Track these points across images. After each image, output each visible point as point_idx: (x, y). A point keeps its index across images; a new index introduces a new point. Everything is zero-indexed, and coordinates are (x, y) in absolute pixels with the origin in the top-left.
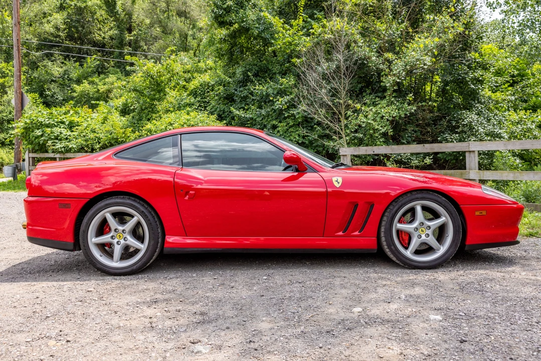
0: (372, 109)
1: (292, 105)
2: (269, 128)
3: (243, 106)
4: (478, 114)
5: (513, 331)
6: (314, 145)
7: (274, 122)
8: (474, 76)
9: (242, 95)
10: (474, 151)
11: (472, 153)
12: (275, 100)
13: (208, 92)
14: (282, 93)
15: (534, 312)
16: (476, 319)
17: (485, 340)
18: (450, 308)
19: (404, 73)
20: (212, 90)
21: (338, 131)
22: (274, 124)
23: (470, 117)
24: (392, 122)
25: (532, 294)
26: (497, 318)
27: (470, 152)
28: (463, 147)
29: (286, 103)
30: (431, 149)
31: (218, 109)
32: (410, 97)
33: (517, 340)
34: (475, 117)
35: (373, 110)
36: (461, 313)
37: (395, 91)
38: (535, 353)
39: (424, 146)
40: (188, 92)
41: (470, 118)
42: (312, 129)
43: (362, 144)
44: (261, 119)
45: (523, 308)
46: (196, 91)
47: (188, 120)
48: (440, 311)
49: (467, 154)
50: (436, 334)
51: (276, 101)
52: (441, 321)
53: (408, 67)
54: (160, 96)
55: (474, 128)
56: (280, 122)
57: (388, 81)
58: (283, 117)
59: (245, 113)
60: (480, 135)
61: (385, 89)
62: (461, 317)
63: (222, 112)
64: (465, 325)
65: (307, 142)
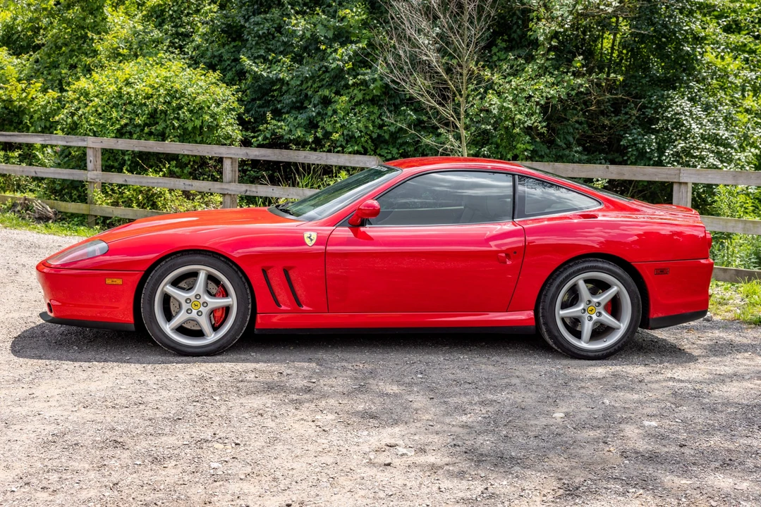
0: (511, 81)
1: (362, 61)
2: (316, 102)
3: (262, 52)
4: (691, 99)
5: (733, 437)
6: (399, 141)
7: (327, 92)
8: (691, 28)
9: (261, 32)
10: (686, 183)
11: (683, 186)
12: (329, 51)
13: (188, 14)
14: (343, 37)
15: (756, 419)
16: (693, 425)
17: (705, 445)
18: (664, 414)
19: (570, 17)
20: (197, 11)
21: (453, 122)
22: (325, 97)
23: (679, 103)
24: (544, 108)
25: (756, 401)
26: (716, 424)
27: (680, 183)
28: (670, 174)
29: (350, 58)
30: (619, 174)
31: (209, 54)
32: (579, 61)
33: (737, 445)
34: (687, 105)
35: (513, 83)
36: (677, 420)
37: (552, 48)
38: (753, 456)
39: (608, 168)
40: (145, 13)
41: (677, 106)
42: (396, 110)
43: (488, 143)
44: (299, 83)
45: (744, 416)
46: (163, 11)
47: (166, 79)
48: (653, 418)
49: (675, 187)
50: (653, 439)
51: (331, 53)
52: (656, 427)
53: (579, 7)
54: (95, 21)
55: (683, 125)
56: (338, 93)
57: (542, 30)
58: (343, 83)
59: (268, 68)
60: (693, 138)
61: (535, 44)
62: (678, 424)
63: (216, 59)
64: (683, 431)
65: (387, 137)
